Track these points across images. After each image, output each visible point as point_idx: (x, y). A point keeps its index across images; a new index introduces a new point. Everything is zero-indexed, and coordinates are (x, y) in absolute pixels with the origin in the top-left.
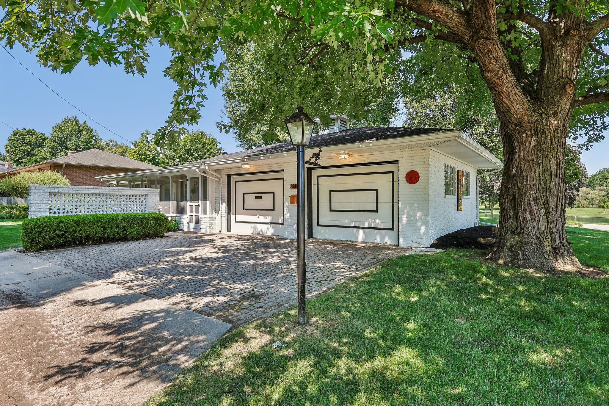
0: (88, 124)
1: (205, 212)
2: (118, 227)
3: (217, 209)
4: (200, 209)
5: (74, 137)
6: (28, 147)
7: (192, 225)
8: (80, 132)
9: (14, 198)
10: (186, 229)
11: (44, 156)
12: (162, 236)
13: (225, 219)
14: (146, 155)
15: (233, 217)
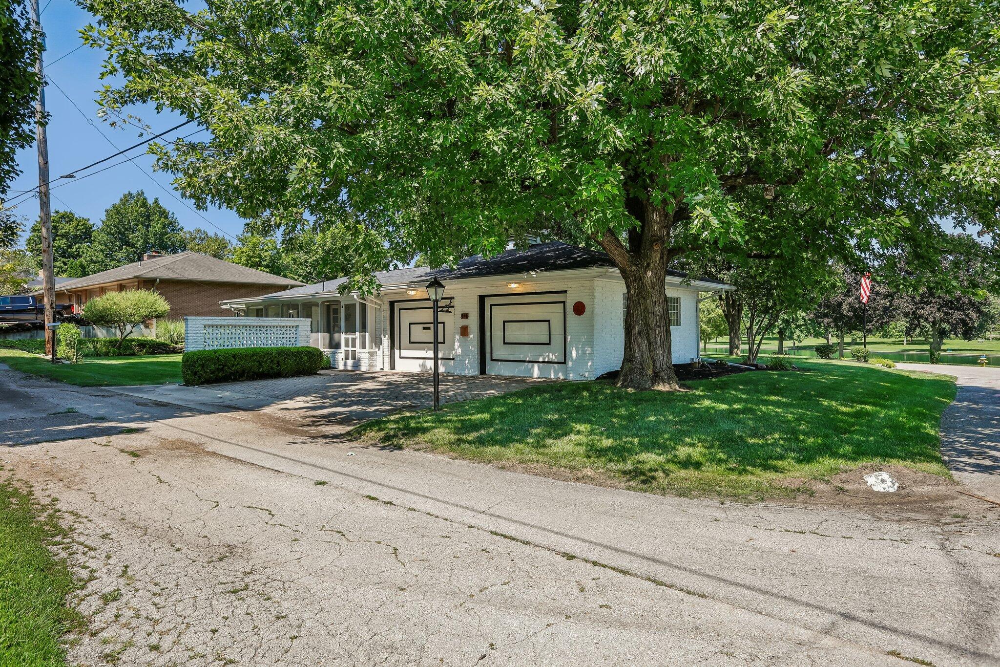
0: (161, 203)
1: (364, 346)
2: (272, 361)
3: (378, 343)
4: (358, 342)
5: (140, 226)
6: (62, 243)
7: (350, 362)
8: (148, 217)
9: (93, 329)
10: (341, 367)
11: (94, 259)
12: (316, 374)
13: (387, 353)
14: (260, 256)
15: (397, 352)
